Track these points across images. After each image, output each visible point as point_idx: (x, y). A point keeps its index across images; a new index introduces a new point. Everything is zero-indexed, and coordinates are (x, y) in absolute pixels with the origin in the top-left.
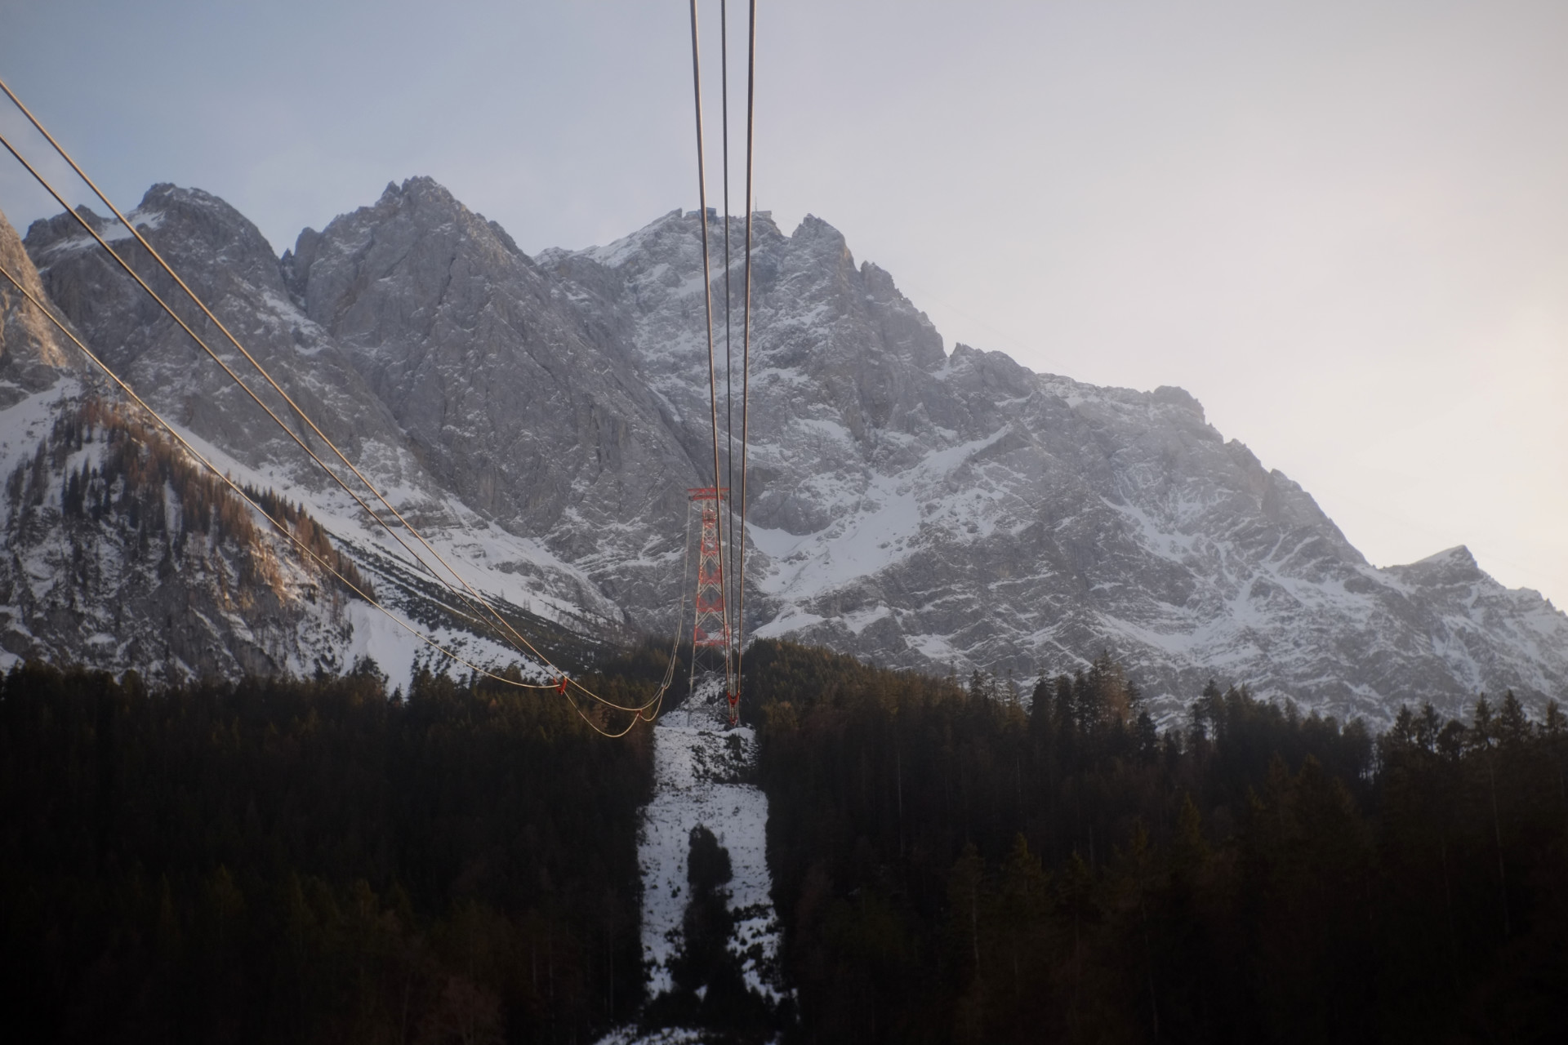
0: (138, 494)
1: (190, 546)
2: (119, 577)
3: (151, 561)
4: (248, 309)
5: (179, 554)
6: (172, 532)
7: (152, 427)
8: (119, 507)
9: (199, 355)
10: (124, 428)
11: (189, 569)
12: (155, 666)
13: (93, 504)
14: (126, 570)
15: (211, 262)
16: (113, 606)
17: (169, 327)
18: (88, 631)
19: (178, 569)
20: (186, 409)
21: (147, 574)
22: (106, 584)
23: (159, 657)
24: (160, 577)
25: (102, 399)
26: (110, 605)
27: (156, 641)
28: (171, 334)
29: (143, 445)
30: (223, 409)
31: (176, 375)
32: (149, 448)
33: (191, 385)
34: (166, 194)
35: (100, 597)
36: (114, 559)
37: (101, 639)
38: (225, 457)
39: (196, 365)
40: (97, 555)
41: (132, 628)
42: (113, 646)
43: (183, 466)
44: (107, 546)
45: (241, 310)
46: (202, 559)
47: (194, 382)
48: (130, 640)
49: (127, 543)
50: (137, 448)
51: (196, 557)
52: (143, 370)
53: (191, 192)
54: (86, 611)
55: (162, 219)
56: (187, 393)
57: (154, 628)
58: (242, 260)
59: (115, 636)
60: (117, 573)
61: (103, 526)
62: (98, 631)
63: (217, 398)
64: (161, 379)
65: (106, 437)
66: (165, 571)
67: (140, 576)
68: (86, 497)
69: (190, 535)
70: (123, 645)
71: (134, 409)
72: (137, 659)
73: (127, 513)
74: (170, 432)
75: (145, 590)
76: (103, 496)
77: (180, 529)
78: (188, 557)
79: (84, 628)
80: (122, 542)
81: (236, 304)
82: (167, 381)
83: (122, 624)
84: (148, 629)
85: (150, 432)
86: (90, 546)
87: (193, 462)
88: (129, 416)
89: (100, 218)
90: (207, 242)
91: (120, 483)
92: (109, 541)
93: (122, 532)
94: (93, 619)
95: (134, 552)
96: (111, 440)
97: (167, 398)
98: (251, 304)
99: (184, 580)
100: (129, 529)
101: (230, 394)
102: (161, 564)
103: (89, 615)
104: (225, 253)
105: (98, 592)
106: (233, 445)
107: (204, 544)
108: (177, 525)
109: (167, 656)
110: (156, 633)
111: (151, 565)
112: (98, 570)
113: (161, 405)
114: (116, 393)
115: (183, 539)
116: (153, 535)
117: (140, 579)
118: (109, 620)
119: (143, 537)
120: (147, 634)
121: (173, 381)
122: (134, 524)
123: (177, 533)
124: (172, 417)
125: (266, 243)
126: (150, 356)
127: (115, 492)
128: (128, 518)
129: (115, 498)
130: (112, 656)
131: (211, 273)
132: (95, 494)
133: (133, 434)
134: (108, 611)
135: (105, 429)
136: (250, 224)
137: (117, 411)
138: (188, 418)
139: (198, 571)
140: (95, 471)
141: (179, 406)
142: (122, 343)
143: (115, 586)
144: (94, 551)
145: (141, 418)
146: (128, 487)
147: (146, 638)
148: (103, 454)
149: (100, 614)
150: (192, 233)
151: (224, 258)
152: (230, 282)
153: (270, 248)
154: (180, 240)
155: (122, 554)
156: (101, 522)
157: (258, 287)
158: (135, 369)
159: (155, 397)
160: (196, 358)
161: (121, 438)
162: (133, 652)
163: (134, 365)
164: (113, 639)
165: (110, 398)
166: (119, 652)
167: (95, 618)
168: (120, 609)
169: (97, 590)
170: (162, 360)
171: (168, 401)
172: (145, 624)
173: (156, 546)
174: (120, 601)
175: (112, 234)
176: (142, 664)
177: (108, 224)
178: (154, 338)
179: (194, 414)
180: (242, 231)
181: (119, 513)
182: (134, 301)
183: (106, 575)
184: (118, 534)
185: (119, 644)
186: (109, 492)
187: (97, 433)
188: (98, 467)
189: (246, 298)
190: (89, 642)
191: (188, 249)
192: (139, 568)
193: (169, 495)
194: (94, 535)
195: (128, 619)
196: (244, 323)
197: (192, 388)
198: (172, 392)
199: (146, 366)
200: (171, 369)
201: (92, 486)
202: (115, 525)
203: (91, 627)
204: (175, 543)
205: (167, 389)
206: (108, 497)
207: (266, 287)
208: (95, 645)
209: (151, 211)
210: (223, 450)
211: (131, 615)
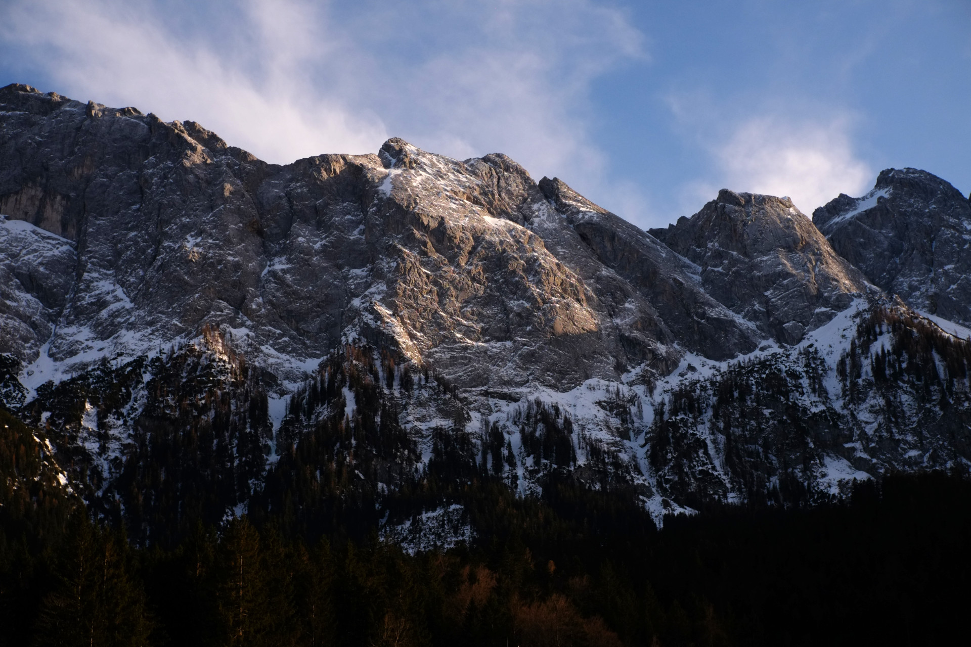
0: (918, 360)
1: (957, 386)
2: (917, 414)
3: (935, 400)
4: (957, 234)
5: (951, 393)
6: (944, 380)
7: (916, 318)
8: (908, 370)
9: (932, 269)
10: (900, 322)
11: (959, 401)
12: (949, 464)
13: (892, 372)
14: (920, 408)
15: (927, 211)
16: (915, 432)
17: (910, 255)
18: (904, 450)
19: (952, 402)
20: (932, 303)
21: (933, 409)
22: (909, 419)
23: (951, 459)
24: (941, 409)
25: (883, 307)
26: (914, 432)
27: (948, 449)
28: (913, 259)
29: (915, 330)
30: (954, 299)
31: (921, 284)
32: (918, 331)
33: (931, 288)
34: (890, 175)
35: (907, 428)
36: (911, 403)
37: (913, 453)
38: (962, 328)
39: (932, 275)
40: (900, 402)
41: (931, 443)
42: (921, 456)
43: (942, 338)
44: (906, 396)
45: (953, 236)
46: (965, 393)
47: (934, 286)
48: (931, 451)
49: (917, 392)
50: (911, 332)
51: (962, 393)
52: (901, 285)
53: (905, 170)
54: (901, 437)
55: (892, 191)
56: (930, 293)
57: (944, 441)
58: (945, 205)
59: (921, 450)
60: (915, 411)
61: (901, 384)
62: (911, 449)
63: (949, 293)
64: (913, 288)
65: (891, 330)
66: (944, 404)
67: (930, 410)
68: (887, 368)
69: (955, 380)
70: (928, 455)
71: (903, 309)
72: (938, 462)
73: (913, 374)
74: (928, 319)
75: (934, 419)
76: (897, 365)
77: (948, 377)
78: (956, 393)
79: (902, 448)
80: (914, 392)
81: (948, 233)
82: (917, 288)
83: (924, 442)
84: (941, 443)
85: (916, 321)
86: (895, 398)
87: (947, 335)
88: (901, 314)
89: (853, 199)
90: (922, 199)
91: (905, 356)
92: (906, 392)
93: (913, 385)
94: (906, 442)
95: (922, 397)
96: (894, 331)
97: (919, 299)
98: (958, 230)
99: (957, 408)
100: (917, 383)
101: (957, 289)
102: (941, 400)
103: (903, 440)
104: (934, 203)
105: (906, 425)
106: (965, 320)
107: (964, 384)
108: (946, 375)
109: (956, 457)
110: (946, 444)
111: (934, 403)
112: (903, 411)
113: (916, 304)
114: (890, 302)
115: (951, 384)
116: (933, 384)
117: (930, 412)
118: (916, 441)
119: (927, 386)
120: (941, 445)
121: (920, 288)
122: (919, 379)
123: (946, 380)
124: (924, 310)
125: (958, 191)
126: (903, 276)
127: (904, 362)
128: (915, 377)
129: (904, 365)
130: (923, 462)
131: (929, 217)
132: (892, 366)
133: (907, 324)
134: (914, 435)
135: (889, 325)
136: (945, 182)
137: (894, 313)
138: (934, 308)
139: (964, 401)
140: (888, 351)
141: (927, 302)
142: (884, 271)
143: (915, 419)
144: (899, 400)
145: (908, 314)
146: (911, 358)
147: (940, 448)
148: (891, 339)
149: (909, 438)
150: (911, 195)
151: (934, 206)
152: (942, 220)
153: (960, 194)
154: (905, 201)
155: (916, 399)
156: (899, 382)
157: (959, 219)
158: (895, 285)
159: (911, 300)
160: (931, 271)
161: (900, 328)
162: (934, 458)
163: (894, 283)
164: (920, 452)
165: (887, 306)
166: (925, 459)
167: (907, 441)
168: (921, 433)
169: (905, 424)
170: (911, 276)
171: (920, 301)
172: (939, 440)
173: (935, 391)
174: (920, 428)
175: (863, 207)
176: (941, 465)
177: (859, 201)
178: (903, 264)
179: (938, 306)
180: (941, 187)
181: (909, 375)
182: (886, 244)
183: (909, 414)
184: (911, 387)
185: (925, 455)
186: (900, 363)
187: (884, 328)
188: (890, 349)
189: (954, 228)
190: (907, 456)
191: (911, 205)
192: (928, 406)
193: (937, 357)
194: (896, 391)
195: (928, 438)
196: (956, 243)
197: (933, 290)
198: (921, 294)
199: (902, 282)
200: (918, 281)
201: (889, 361)
202: (908, 382)
203: (905, 447)
204: (947, 386)
205: (918, 293)
206: (900, 366)
207: (963, 218)
208: (910, 457)
209: (883, 188)
210: (960, 324)
211: (929, 436)
